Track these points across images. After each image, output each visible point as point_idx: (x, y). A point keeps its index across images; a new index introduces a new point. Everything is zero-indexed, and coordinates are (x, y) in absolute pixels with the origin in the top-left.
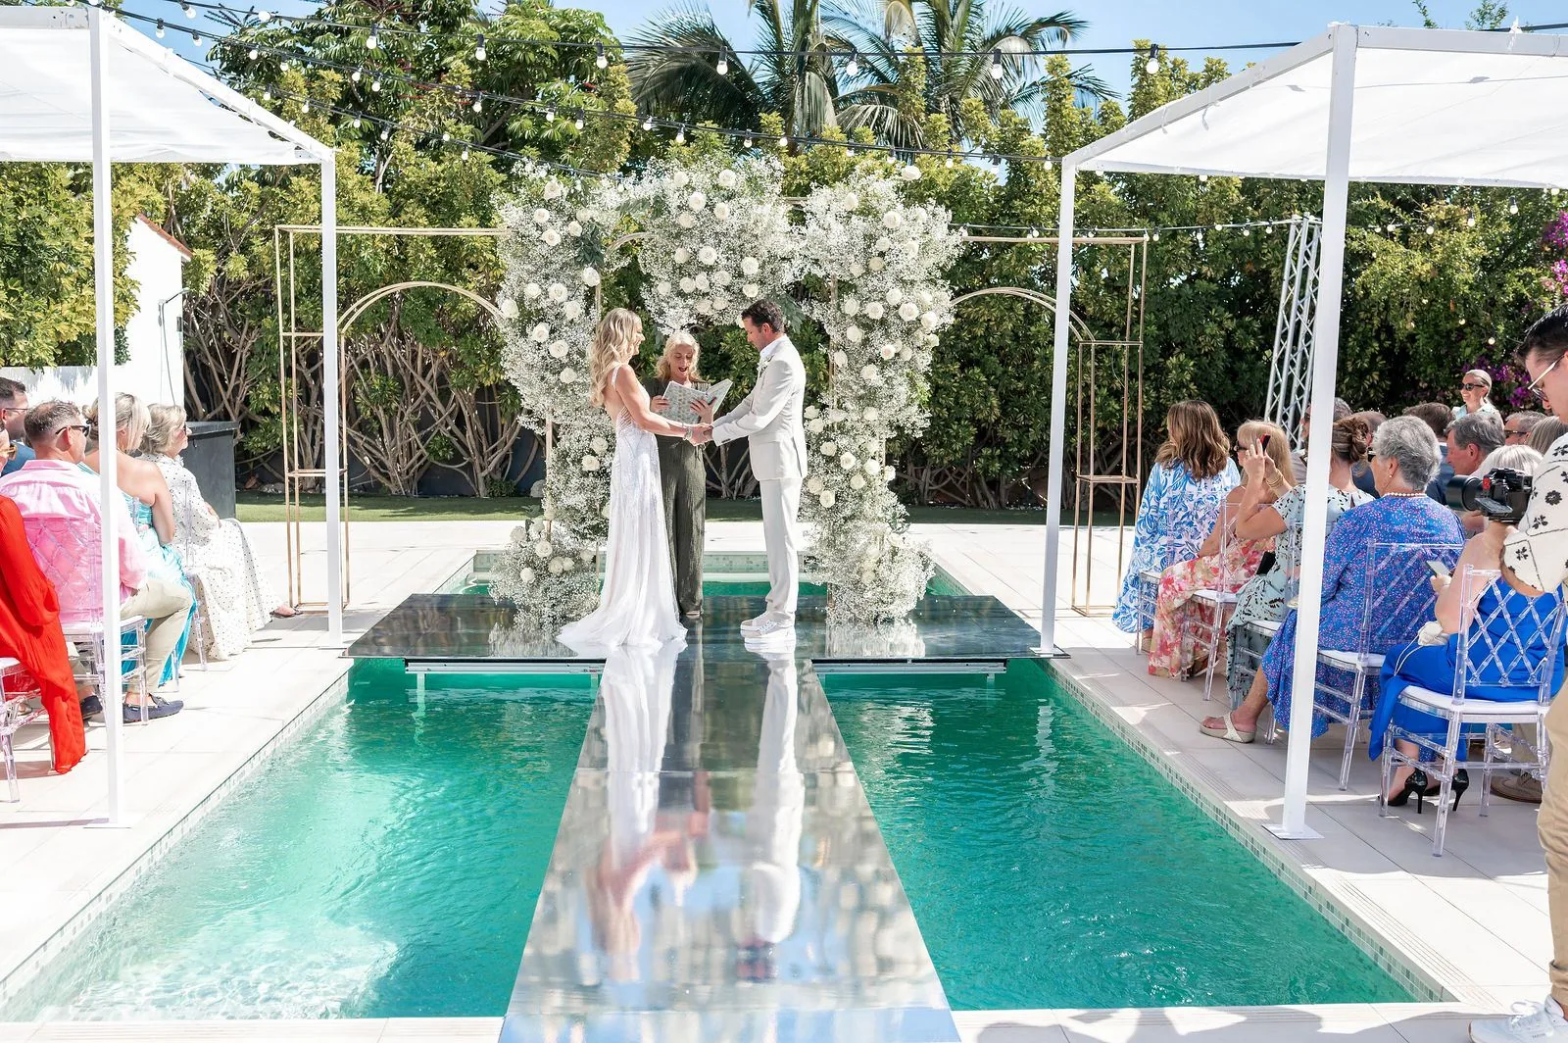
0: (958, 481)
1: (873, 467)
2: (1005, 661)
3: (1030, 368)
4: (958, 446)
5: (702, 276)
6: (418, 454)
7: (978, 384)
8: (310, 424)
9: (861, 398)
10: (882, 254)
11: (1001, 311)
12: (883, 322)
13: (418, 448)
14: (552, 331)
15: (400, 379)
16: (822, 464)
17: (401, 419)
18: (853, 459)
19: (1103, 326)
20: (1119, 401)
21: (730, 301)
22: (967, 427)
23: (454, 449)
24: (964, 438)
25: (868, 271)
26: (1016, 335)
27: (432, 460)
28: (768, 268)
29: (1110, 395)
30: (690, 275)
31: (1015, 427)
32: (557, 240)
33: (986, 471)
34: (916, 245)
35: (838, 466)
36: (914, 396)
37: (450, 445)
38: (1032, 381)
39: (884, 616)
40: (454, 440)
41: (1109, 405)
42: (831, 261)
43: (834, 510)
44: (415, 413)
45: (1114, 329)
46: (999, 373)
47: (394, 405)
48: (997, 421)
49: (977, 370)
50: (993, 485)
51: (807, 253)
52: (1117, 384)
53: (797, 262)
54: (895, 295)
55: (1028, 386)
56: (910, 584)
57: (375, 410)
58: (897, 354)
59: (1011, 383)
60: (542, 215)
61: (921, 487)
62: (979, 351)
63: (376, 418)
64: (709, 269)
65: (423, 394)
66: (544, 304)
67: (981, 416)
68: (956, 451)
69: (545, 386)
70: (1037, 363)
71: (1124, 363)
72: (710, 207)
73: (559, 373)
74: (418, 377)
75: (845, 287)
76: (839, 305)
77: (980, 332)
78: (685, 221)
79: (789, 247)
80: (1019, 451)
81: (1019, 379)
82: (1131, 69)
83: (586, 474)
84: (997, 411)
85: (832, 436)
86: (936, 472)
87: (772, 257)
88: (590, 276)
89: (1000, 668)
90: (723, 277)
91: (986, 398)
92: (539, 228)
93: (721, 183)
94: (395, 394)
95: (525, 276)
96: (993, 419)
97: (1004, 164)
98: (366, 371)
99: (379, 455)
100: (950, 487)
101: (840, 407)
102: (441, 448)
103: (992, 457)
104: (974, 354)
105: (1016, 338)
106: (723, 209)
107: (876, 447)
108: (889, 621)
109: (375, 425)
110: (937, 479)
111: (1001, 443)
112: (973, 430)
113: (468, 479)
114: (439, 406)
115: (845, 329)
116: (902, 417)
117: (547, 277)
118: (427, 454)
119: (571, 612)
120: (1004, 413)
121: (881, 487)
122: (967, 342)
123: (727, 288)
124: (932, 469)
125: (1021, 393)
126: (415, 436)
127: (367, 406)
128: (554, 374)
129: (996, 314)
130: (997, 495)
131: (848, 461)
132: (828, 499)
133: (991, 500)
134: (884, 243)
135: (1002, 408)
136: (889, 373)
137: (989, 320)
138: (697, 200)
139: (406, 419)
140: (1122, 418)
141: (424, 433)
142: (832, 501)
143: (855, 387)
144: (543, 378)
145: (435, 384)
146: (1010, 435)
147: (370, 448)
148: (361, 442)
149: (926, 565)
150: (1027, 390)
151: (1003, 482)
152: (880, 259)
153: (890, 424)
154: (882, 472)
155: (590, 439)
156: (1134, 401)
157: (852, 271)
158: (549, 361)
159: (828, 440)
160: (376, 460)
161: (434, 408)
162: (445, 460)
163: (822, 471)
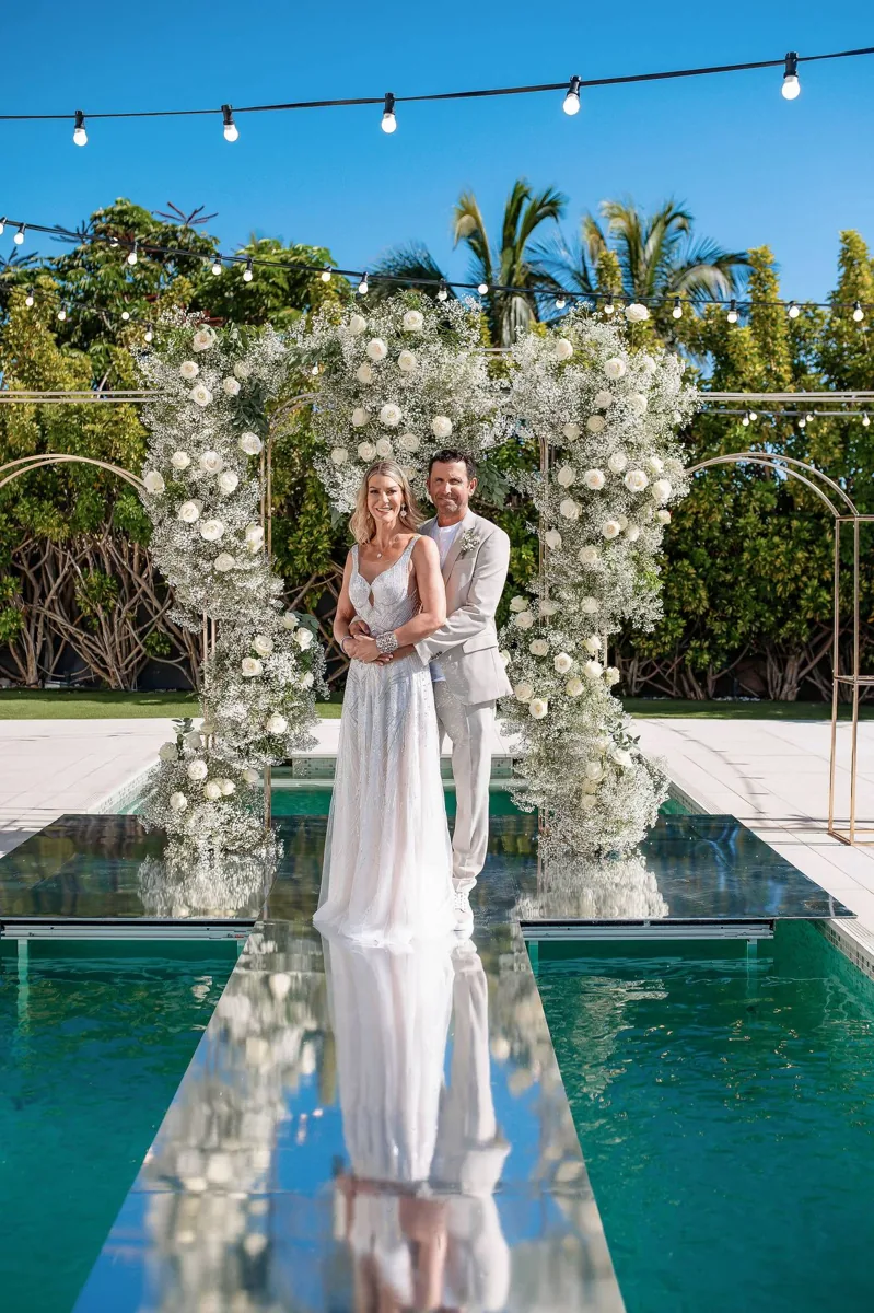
0: (665, 673)
1: (595, 668)
2: (771, 923)
3: (739, 559)
4: (668, 639)
5: (385, 442)
6: (136, 650)
7: (687, 576)
8: (33, 621)
9: (579, 585)
10: (602, 412)
11: (710, 502)
12: (603, 493)
13: (136, 644)
14: (206, 509)
15: (115, 575)
16: (531, 666)
17: (119, 615)
18: (569, 660)
19: (813, 517)
20: (830, 590)
21: (420, 471)
22: (676, 619)
23: (172, 646)
24: (674, 631)
25: (585, 433)
26: (724, 527)
27: (150, 654)
28: (465, 431)
29: (820, 586)
30: (371, 441)
31: (723, 619)
32: (208, 399)
33: (694, 662)
34: (643, 399)
35: (552, 668)
36: (641, 583)
37: (167, 641)
38: (741, 573)
39: (608, 849)
40: (171, 636)
41: (820, 596)
42: (540, 422)
43: (547, 721)
44: (131, 610)
45: (823, 520)
46: (707, 565)
47: (112, 602)
48: (706, 613)
49: (686, 562)
50: (701, 676)
51: (511, 412)
52: (827, 575)
53: (499, 421)
54: (619, 462)
55: (737, 578)
56: (640, 809)
57: (94, 607)
58: (622, 533)
59: (719, 575)
60: (190, 368)
61: (629, 679)
62: (687, 544)
63: (96, 616)
64: (393, 432)
65: (140, 591)
66: (195, 476)
67: (689, 609)
68: (665, 644)
69: (197, 575)
70: (746, 556)
71: (835, 553)
72: (393, 356)
73: (213, 559)
74: (135, 576)
75: (559, 454)
76: (550, 476)
77: (688, 524)
78: (365, 374)
79: (490, 403)
80: (728, 643)
81: (726, 570)
82: (838, 259)
83: (246, 680)
84: (706, 603)
85: (543, 632)
86: (644, 664)
87: (470, 419)
88: (250, 443)
89: (764, 933)
90: (410, 442)
91: (694, 590)
92: (189, 385)
93: (408, 327)
94: (112, 591)
95: (172, 442)
96: (701, 611)
97: (710, 357)
98: (86, 569)
99: (98, 651)
100: (657, 679)
101: (553, 598)
102: (158, 643)
103: (701, 648)
104: (683, 547)
105: (724, 530)
106: (408, 358)
107: (596, 644)
108: (613, 855)
109: (95, 622)
110: (644, 672)
111: (710, 634)
112: (683, 622)
113: (185, 673)
114: (156, 603)
115: (558, 504)
116: (628, 611)
117: (198, 444)
118: (144, 650)
119: (233, 844)
120: (713, 605)
121: (602, 691)
122: (676, 534)
123: (415, 455)
124: (640, 660)
125: (732, 586)
126: (134, 634)
127: (86, 603)
128: (208, 561)
129: (706, 505)
130: (704, 687)
131: (565, 663)
132: (540, 709)
133: (699, 690)
134: (603, 398)
135: (711, 599)
136: (612, 553)
137: (698, 513)
138: (379, 348)
139: (123, 615)
140: (833, 609)
141: (141, 629)
142: (544, 712)
143: (571, 573)
144: (195, 566)
145: (151, 580)
146: (718, 627)
147: (89, 644)
148: (80, 638)
149: (658, 787)
150: (736, 582)
151: (710, 673)
152: (599, 418)
153: (614, 616)
154: (604, 675)
155: (253, 639)
156: (847, 592)
157: (566, 433)
158: (202, 544)
159: (539, 637)
160: (97, 655)
161: (151, 605)
162: (161, 655)
163: (531, 675)
